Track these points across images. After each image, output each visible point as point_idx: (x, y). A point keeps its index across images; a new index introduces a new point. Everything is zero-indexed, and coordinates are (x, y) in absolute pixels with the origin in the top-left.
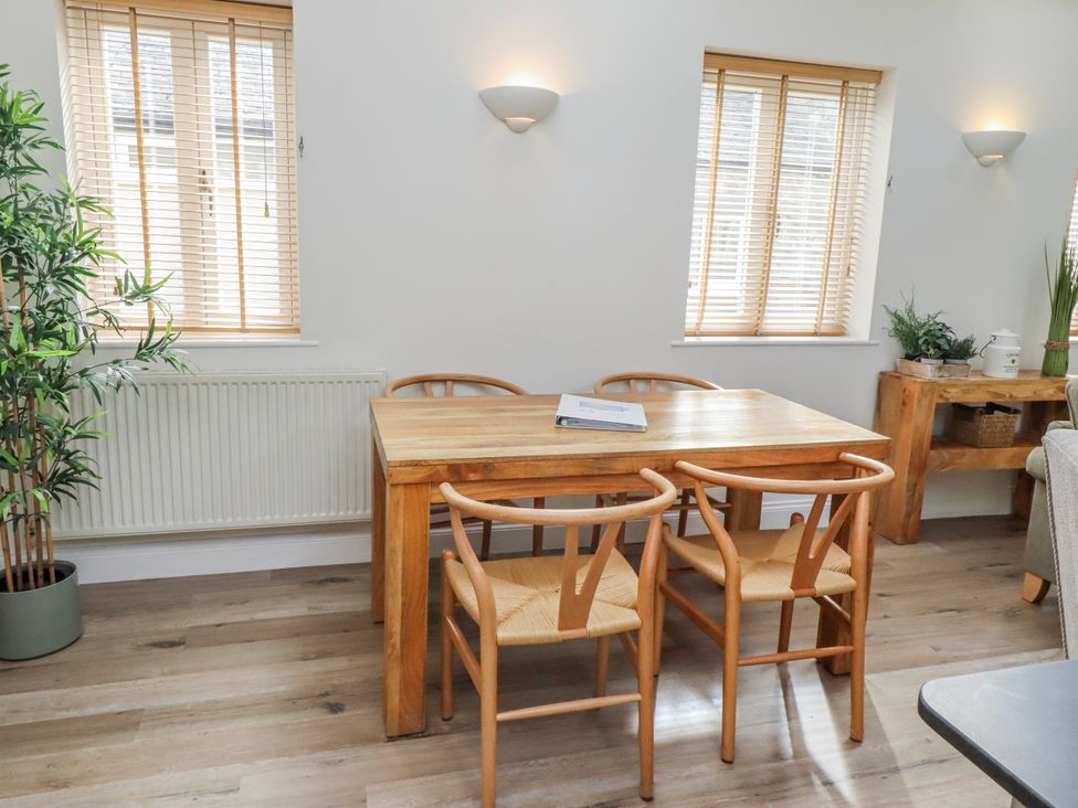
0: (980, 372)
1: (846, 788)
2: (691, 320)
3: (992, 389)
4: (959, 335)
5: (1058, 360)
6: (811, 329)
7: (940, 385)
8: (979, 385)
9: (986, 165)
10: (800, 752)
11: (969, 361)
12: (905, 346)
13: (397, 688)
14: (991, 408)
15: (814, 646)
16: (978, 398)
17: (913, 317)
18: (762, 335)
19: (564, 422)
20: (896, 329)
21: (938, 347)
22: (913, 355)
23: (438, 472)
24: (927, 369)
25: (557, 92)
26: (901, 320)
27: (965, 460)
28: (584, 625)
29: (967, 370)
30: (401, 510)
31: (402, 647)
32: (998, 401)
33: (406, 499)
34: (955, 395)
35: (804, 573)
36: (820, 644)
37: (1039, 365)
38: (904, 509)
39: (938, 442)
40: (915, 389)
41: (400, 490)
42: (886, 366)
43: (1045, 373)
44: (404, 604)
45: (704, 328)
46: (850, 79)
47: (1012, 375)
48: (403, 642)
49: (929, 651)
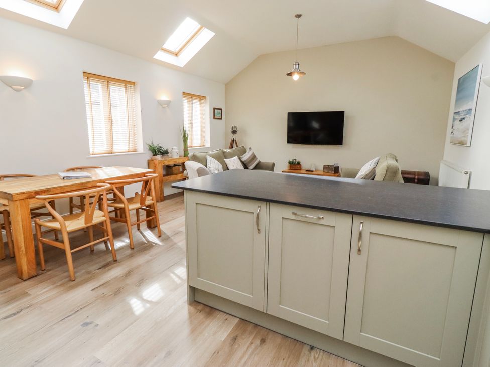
0: (171, 158)
1: (160, 244)
2: (91, 151)
3: (174, 161)
4: (165, 149)
5: (186, 153)
6: (127, 151)
7: (163, 161)
8: (171, 160)
9: (164, 108)
10: (148, 242)
11: (168, 155)
12: (153, 153)
13: (25, 264)
14: (175, 166)
15: (145, 218)
16: (171, 164)
17: (153, 146)
18: (114, 153)
19: (65, 178)
20: (150, 149)
21: (160, 152)
22: (155, 154)
23: (31, 194)
24: (159, 157)
25: (31, 79)
26: (150, 146)
27: (171, 179)
28: (92, 222)
29: (168, 157)
30: (19, 209)
31: (26, 251)
32: (176, 164)
33: (20, 205)
34: (167, 163)
35: (142, 201)
36: (147, 217)
37: (183, 155)
38: (159, 192)
39: (164, 176)
40: (157, 163)
41: (18, 202)
42: (149, 159)
43: (184, 156)
44: (24, 237)
45: (95, 153)
46: (127, 83)
47: (178, 157)
48: (26, 248)
49: (171, 218)
